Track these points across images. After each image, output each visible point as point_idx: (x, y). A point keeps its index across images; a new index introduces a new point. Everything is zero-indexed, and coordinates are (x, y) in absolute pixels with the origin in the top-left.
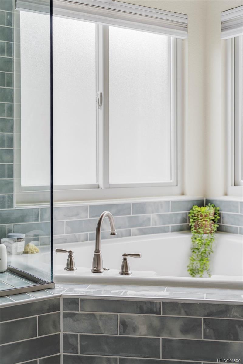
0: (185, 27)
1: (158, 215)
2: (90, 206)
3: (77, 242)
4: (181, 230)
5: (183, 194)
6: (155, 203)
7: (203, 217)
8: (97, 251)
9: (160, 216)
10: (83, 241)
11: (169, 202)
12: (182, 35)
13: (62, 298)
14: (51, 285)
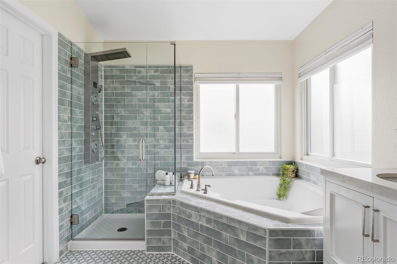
0: (281, 79)
1: (264, 167)
2: (227, 162)
3: (221, 176)
4: (278, 175)
5: (281, 158)
6: (262, 161)
7: (287, 170)
8: (199, 182)
9: (265, 168)
10: (224, 176)
11: (271, 161)
12: (279, 83)
13: (172, 199)
14: (174, 194)
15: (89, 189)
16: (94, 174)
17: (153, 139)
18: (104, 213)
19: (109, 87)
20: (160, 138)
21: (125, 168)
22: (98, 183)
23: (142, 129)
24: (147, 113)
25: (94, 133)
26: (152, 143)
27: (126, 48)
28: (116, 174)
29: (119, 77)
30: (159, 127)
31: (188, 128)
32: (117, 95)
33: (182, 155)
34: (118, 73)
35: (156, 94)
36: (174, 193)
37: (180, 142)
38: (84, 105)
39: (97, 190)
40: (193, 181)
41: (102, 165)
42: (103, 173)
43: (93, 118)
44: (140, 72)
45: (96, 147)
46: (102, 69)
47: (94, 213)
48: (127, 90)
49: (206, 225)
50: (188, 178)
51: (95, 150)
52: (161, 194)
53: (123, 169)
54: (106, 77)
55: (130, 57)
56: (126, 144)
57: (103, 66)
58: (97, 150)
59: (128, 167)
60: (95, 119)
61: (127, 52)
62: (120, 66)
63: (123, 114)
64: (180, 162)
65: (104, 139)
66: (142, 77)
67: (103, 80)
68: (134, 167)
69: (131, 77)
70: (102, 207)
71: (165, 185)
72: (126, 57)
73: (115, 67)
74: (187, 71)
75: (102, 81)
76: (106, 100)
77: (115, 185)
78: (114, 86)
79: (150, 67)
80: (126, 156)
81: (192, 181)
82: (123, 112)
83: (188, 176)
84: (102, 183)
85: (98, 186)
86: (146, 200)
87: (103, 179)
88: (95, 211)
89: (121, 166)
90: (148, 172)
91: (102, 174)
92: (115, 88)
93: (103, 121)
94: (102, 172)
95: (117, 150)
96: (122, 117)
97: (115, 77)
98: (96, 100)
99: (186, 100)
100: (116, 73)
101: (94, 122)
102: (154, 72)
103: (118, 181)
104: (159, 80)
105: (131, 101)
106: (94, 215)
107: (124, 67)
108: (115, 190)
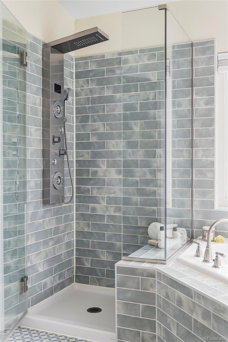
8: (208, 246)
13: (156, 271)
14: (164, 262)
15: (51, 243)
16: (58, 221)
17: (146, 169)
18: (76, 282)
19: (82, 90)
20: (157, 169)
21: (105, 215)
22: (66, 235)
23: (130, 154)
24: (137, 127)
25: (56, 160)
26: (144, 177)
27: (98, 27)
28: (91, 223)
29: (96, 73)
30: (156, 150)
31: (204, 151)
32: (94, 101)
33: (193, 199)
34: (94, 68)
35: (151, 96)
36: (164, 260)
37: (190, 177)
38: (43, 119)
39: (64, 246)
40: (200, 244)
41: (73, 208)
42: (75, 221)
43: (54, 138)
44: (126, 61)
45: (59, 182)
46: (73, 64)
47: (59, 279)
48: (108, 93)
49: (202, 320)
50: (203, 238)
51: (58, 186)
52: (143, 261)
53: (102, 217)
54: (79, 76)
55: (107, 40)
56: (106, 178)
57: (74, 58)
58: (61, 185)
59: (107, 213)
60: (56, 140)
61: (99, 33)
62: (97, 56)
63: (101, 130)
64: (190, 210)
65: (76, 169)
66: (130, 69)
67: (74, 80)
68: (117, 214)
69: (113, 71)
70: (73, 272)
71: (159, 247)
72: (100, 41)
73: (91, 57)
74: (203, 51)
75: (73, 82)
76: (78, 111)
77: (90, 240)
78: (90, 87)
79: (142, 51)
80: (106, 196)
81: (198, 244)
82: (101, 128)
83: (203, 236)
84: (73, 237)
85: (66, 240)
86: (117, 267)
87: (75, 230)
88: (61, 276)
89: (99, 212)
90: (139, 225)
91: (72, 222)
92: (91, 91)
93: (75, 142)
94: (73, 220)
95: (94, 187)
96: (101, 136)
97: (91, 74)
98: (59, 111)
99: (202, 102)
100: (91, 67)
101: (56, 144)
102: (149, 59)
103: (95, 235)
104: (157, 72)
105: (113, 110)
106: (59, 282)
107: (103, 56)
108: (90, 249)
